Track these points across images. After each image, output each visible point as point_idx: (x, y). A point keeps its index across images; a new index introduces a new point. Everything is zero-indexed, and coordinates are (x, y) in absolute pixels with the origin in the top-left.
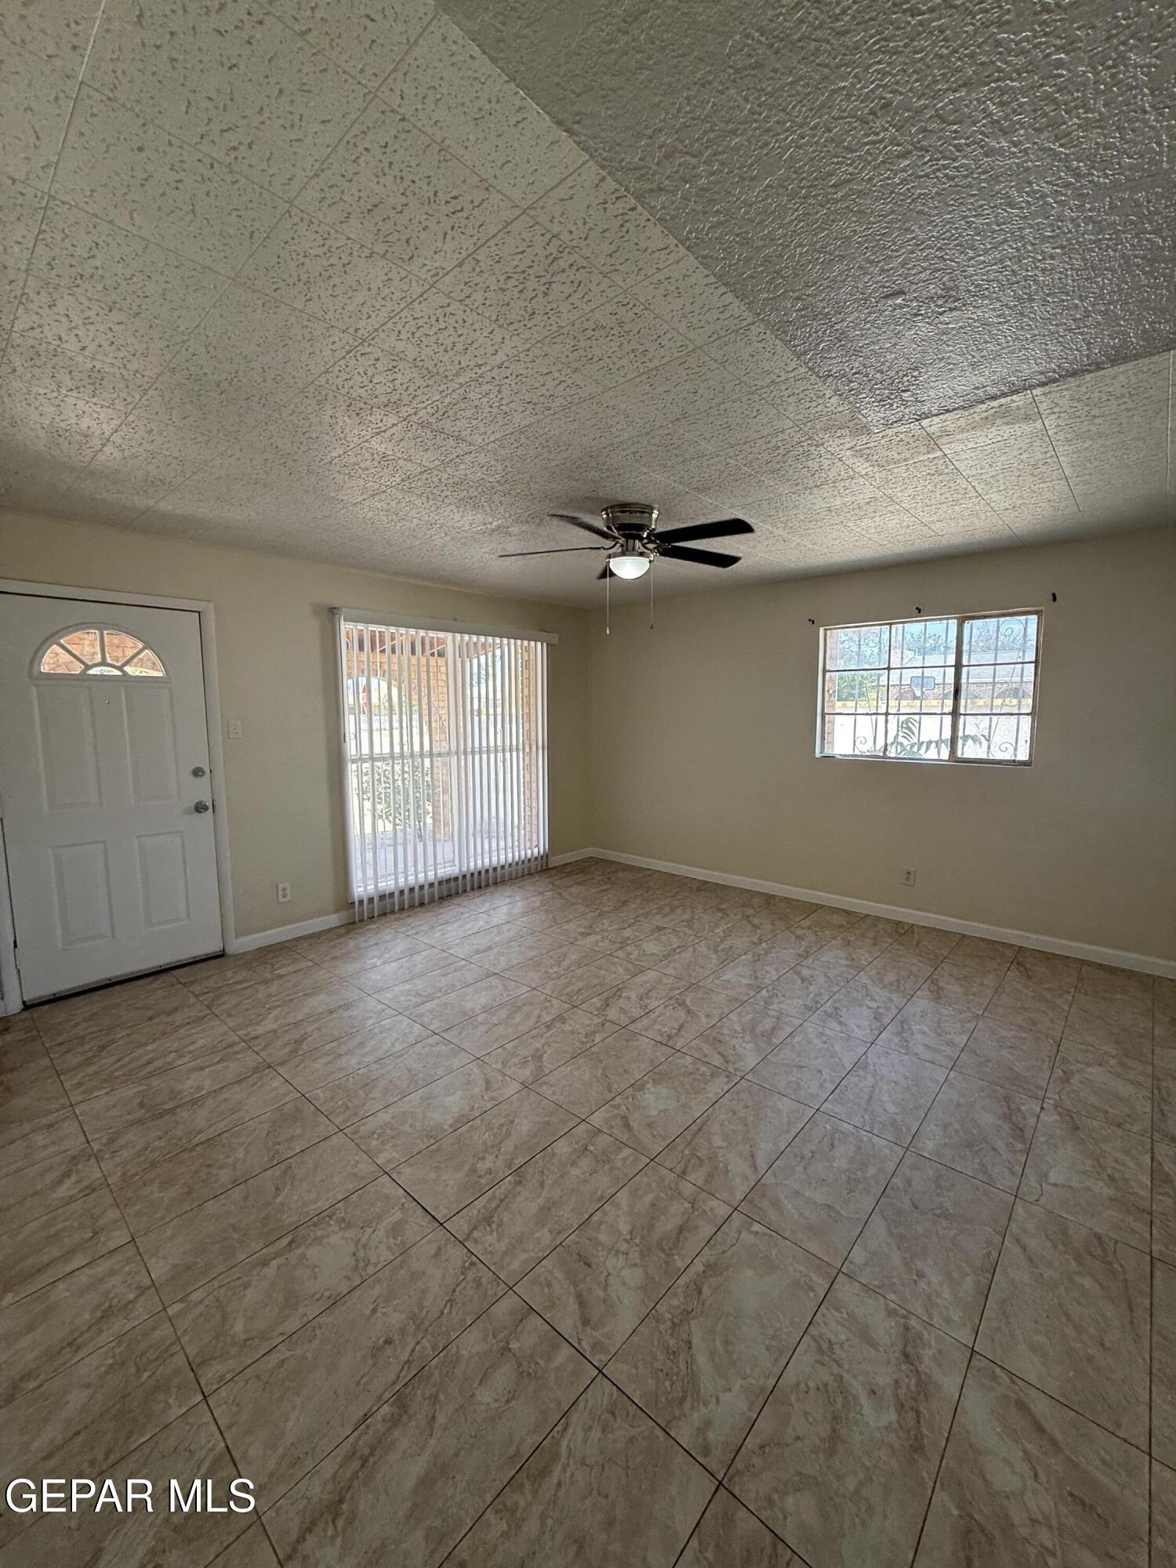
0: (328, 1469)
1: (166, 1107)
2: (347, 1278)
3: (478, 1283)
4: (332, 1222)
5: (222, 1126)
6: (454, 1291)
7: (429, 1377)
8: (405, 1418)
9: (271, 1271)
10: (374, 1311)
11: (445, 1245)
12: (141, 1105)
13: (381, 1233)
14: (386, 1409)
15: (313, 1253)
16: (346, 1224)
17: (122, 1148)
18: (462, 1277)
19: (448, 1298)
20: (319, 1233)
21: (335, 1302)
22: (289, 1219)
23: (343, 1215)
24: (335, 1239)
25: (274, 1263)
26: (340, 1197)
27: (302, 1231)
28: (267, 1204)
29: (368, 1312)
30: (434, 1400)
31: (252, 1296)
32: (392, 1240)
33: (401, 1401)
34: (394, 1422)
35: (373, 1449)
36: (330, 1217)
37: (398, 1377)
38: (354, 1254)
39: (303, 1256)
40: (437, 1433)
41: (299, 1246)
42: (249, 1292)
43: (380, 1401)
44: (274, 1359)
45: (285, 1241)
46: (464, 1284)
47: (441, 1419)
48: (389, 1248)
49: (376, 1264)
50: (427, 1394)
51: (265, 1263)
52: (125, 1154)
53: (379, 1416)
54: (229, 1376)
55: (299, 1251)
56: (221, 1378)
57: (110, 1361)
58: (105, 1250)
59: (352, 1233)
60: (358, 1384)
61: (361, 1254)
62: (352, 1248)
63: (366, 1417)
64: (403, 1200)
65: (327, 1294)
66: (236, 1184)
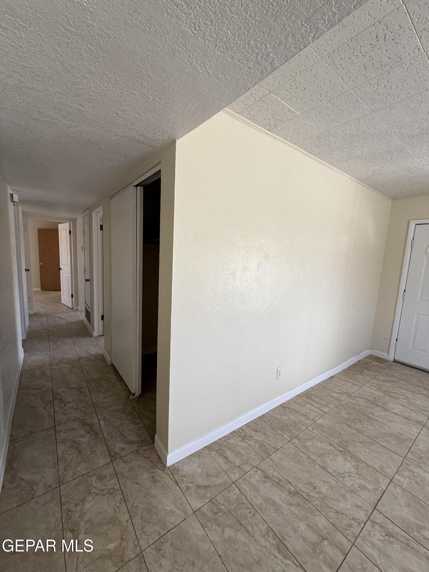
0: (275, 474)
1: (378, 404)
2: (334, 471)
3: (351, 526)
4: (355, 462)
5: (380, 420)
6: (343, 514)
7: (305, 503)
8: (291, 495)
9: (329, 447)
10: (325, 482)
11: (364, 510)
12: (375, 398)
13: (358, 481)
14: (293, 489)
15: (340, 459)
16: (357, 468)
17: (356, 400)
18: (350, 517)
19: (339, 511)
20: (349, 459)
21: (324, 468)
22: (351, 449)
23: (360, 465)
24: (348, 465)
25: (332, 448)
26: (368, 463)
27: (347, 453)
28: (354, 441)
29: (323, 479)
30: (298, 505)
31: (319, 444)
32: (357, 486)
33: (296, 494)
34: (290, 492)
35: (281, 486)
36: (357, 461)
37: (303, 492)
38: (345, 472)
39: (337, 456)
40: (288, 507)
41: (341, 454)
42: (320, 443)
43: (295, 487)
44: (302, 455)
45: (341, 449)
46: (348, 519)
47: (292, 508)
48: (353, 485)
49: (344, 481)
50: (300, 503)
51: (331, 445)
52: (354, 402)
53: (290, 487)
54: (295, 445)
55: (339, 454)
56: (295, 443)
57: (294, 420)
58: (321, 409)
59: (353, 470)
60: (299, 479)
61: (345, 474)
62: (347, 471)
63: (290, 483)
64: (380, 489)
65: (326, 465)
66: (357, 430)
